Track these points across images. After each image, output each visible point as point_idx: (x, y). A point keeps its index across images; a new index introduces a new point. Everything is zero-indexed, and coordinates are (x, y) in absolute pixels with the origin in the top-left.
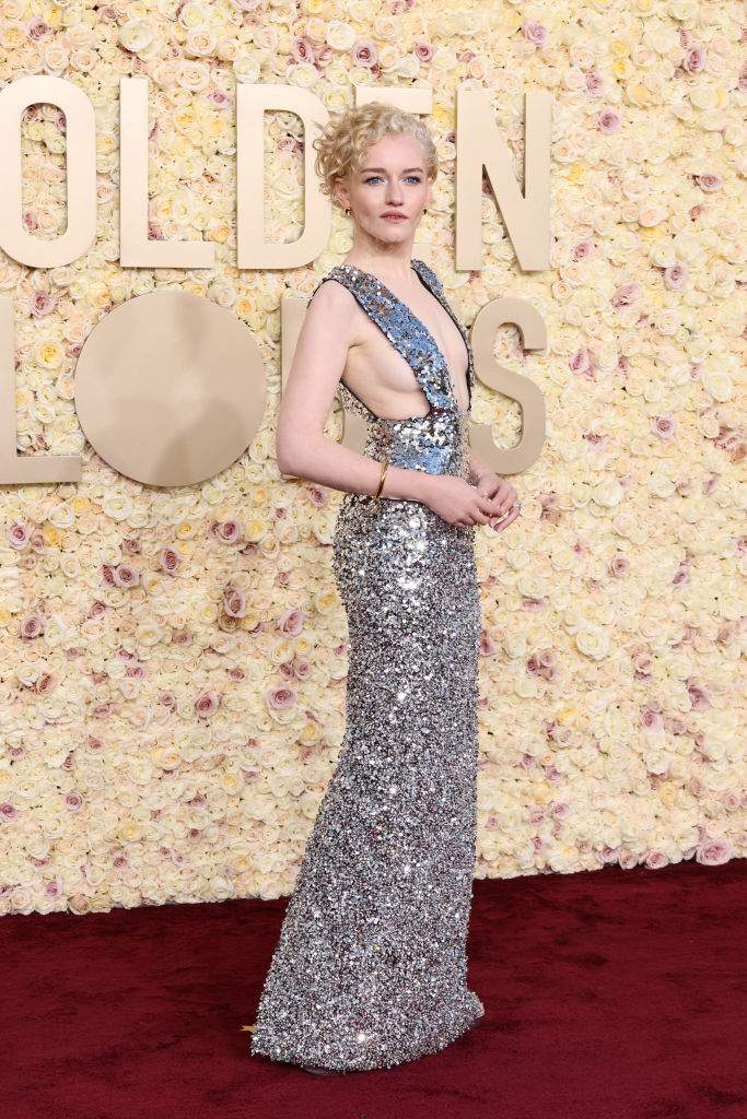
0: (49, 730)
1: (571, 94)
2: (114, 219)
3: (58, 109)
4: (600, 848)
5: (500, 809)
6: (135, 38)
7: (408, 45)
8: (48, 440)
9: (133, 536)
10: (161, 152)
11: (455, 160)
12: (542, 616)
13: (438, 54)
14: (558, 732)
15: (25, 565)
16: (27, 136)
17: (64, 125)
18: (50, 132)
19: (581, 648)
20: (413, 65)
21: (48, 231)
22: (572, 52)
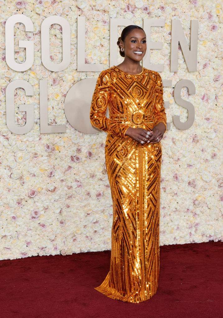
0: (55, 203)
1: (203, 20)
2: (75, 58)
3: (60, 25)
4: (208, 236)
5: (180, 224)
6: (81, 4)
7: (158, 6)
8: (56, 121)
9: (79, 148)
10: (88, 38)
11: (171, 40)
12: (192, 170)
13: (166, 8)
14: (197, 202)
15: (49, 156)
16: (51, 33)
17: (62, 30)
18: (57, 32)
19: (203, 179)
20: (160, 12)
21: (57, 61)
22: (205, 8)
